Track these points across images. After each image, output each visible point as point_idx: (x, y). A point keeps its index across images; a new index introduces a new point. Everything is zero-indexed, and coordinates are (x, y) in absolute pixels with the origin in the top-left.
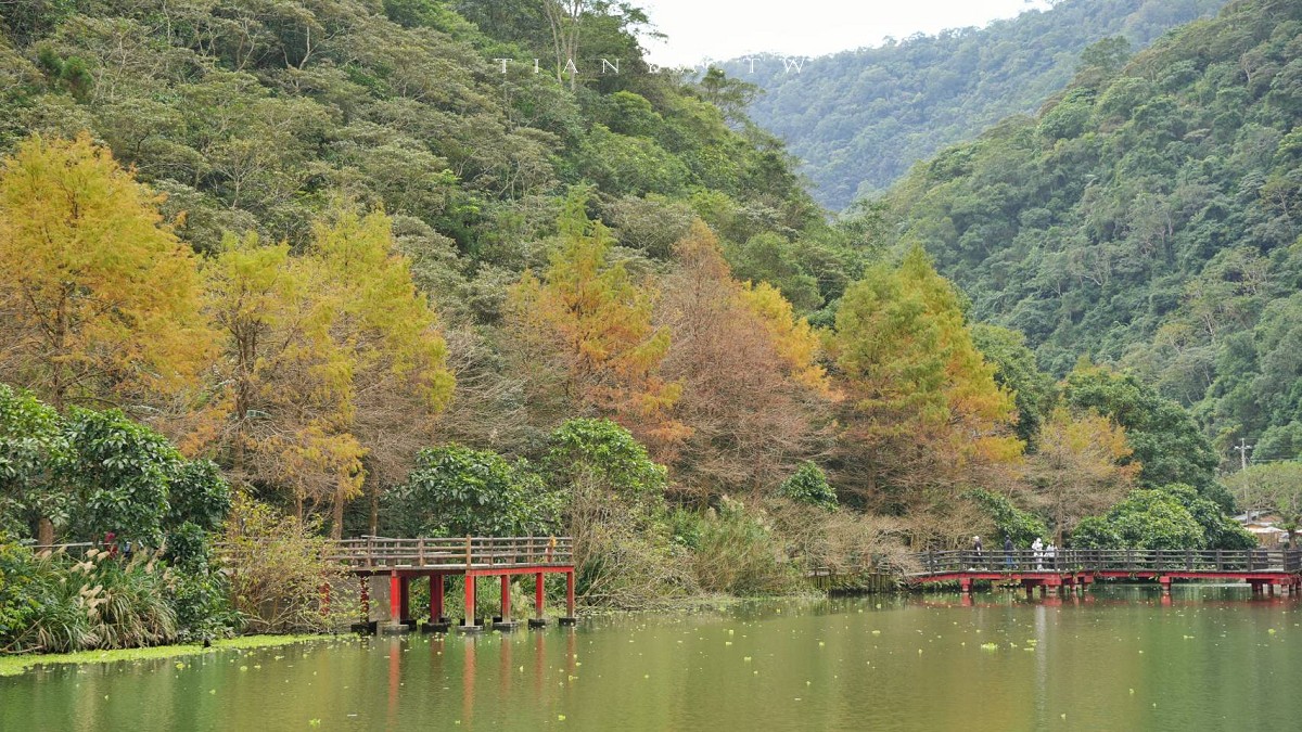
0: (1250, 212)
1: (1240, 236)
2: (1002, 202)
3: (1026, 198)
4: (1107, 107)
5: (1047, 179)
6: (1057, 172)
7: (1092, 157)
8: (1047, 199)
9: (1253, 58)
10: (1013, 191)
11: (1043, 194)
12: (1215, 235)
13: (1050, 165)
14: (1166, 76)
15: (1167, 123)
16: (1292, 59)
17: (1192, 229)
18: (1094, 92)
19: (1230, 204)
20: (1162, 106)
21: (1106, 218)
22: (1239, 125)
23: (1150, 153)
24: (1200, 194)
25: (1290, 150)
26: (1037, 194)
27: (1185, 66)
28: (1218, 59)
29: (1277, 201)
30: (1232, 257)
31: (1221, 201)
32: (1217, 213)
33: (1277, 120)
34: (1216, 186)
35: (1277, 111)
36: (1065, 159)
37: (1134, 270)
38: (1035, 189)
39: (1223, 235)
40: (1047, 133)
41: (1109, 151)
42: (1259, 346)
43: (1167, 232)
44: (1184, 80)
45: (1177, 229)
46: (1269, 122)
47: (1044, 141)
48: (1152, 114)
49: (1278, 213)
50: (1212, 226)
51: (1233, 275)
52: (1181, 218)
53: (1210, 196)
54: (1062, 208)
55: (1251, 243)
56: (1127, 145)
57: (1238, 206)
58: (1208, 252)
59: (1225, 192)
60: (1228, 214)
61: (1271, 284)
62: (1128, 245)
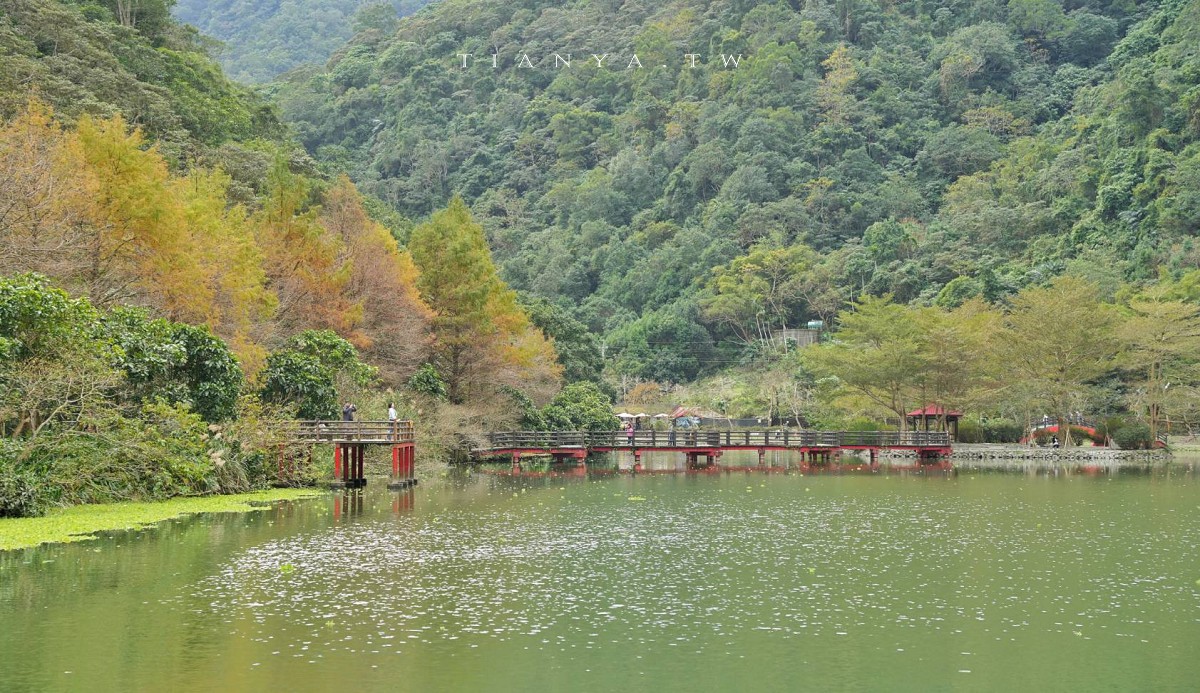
0: (508, 161)
1: (500, 180)
2: (305, 138)
3: (323, 135)
4: (386, 64)
5: (341, 121)
6: (350, 115)
7: (377, 105)
8: (342, 138)
9: (500, 36)
10: (313, 129)
11: (338, 134)
12: (481, 178)
13: (344, 110)
14: (433, 43)
15: (438, 82)
16: (529, 40)
17: (464, 171)
18: (374, 50)
19: (492, 153)
20: (433, 68)
21: (395, 156)
22: (493, 89)
23: (425, 106)
24: (467, 143)
25: (535, 114)
26: (333, 133)
27: (448, 36)
28: (474, 33)
29: (528, 154)
30: (496, 196)
31: (485, 150)
32: (482, 160)
33: (522, 88)
34: (480, 138)
35: (521, 81)
36: (355, 105)
37: (419, 202)
38: (332, 129)
39: (488, 178)
40: (337, 81)
41: (392, 101)
43: (443, 173)
44: (446, 49)
45: (450, 171)
46: (516, 89)
47: (336, 88)
48: (426, 73)
49: (528, 163)
50: (479, 170)
51: (497, 211)
52: (455, 162)
53: (475, 145)
54: (353, 146)
55: (509, 186)
56: (406, 98)
57: (498, 155)
58: (476, 191)
59: (486, 142)
60: (490, 162)
61: (528, 220)
62: (412, 182)
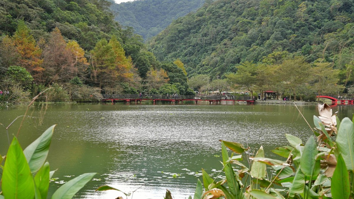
0: (229, 32)
1: (227, 37)
2: (187, 28)
3: (192, 28)
4: (208, 11)
5: (196, 24)
6: (198, 23)
7: (204, 20)
8: (196, 28)
9: (233, 3)
10: (189, 26)
11: (195, 27)
12: (223, 36)
13: (196, 22)
14: (218, 6)
15: (217, 15)
16: (239, 4)
17: (219, 35)
18: (206, 8)
19: (226, 31)
20: (217, 11)
21: (205, 32)
22: (230, 16)
23: (214, 20)
24: (221, 28)
25: (237, 21)
26: (194, 27)
27: (222, 4)
28: (227, 3)
29: (234, 31)
30: (225, 41)
31: (225, 30)
32: (224, 32)
33: (236, 15)
34: (224, 27)
35: (236, 14)
36: (200, 20)
37: (209, 42)
38: (193, 26)
39: (225, 36)
40: (197, 15)
41: (207, 19)
42: (225, 58)
43: (215, 36)
44: (222, 7)
45: (217, 35)
46: (234, 16)
47: (196, 17)
48: (215, 13)
49: (234, 33)
50: (223, 35)
51: (225, 44)
52: (218, 33)
53: (223, 29)
54: (198, 30)
55: (229, 38)
56: (210, 18)
57: (228, 31)
58: (222, 40)
59: (226, 28)
60: (226, 33)
61: (231, 46)
62: (208, 38)
